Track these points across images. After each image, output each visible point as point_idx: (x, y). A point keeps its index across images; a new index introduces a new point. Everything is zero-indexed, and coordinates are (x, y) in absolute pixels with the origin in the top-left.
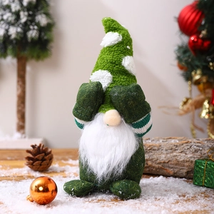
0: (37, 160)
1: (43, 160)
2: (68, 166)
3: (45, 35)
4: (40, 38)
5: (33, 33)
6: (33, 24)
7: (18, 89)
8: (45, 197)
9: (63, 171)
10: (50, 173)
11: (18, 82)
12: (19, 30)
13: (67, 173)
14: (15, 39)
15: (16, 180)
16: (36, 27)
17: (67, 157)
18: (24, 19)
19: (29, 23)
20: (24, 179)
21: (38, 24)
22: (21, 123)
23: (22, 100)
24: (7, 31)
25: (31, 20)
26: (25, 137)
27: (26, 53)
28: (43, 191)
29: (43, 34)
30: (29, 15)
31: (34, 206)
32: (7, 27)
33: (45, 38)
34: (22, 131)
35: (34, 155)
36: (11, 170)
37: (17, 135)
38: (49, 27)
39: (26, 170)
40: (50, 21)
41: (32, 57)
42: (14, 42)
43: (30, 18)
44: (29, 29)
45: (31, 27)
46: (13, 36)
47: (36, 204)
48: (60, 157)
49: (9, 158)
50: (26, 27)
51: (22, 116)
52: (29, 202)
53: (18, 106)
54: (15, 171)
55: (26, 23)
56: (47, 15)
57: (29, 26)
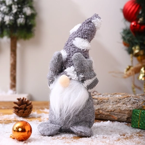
0: (21, 109)
1: (25, 109)
2: (44, 114)
3: (30, 21)
4: (26, 24)
5: (21, 20)
6: (21, 13)
7: (11, 60)
8: (23, 136)
9: (39, 117)
10: (31, 118)
11: (11, 54)
12: (11, 18)
13: (42, 118)
14: (9, 24)
15: (6, 123)
16: (23, 16)
17: (44, 107)
18: (15, 10)
19: (18, 13)
20: (11, 122)
21: (24, 14)
22: (13, 84)
23: (14, 67)
24: (3, 18)
25: (20, 11)
26: (16, 93)
27: (16, 34)
29: (28, 21)
30: (18, 8)
32: (3, 16)
33: (30, 23)
34: (14, 89)
35: (19, 105)
36: (3, 116)
37: (10, 92)
38: (33, 16)
39: (13, 116)
40: (33, 12)
42: (8, 26)
43: (19, 10)
44: (19, 18)
45: (20, 16)
46: (7, 22)
47: (16, 141)
48: (39, 107)
49: (3, 108)
50: (16, 16)
51: (14, 79)
52: (11, 139)
53: (11, 71)
54: (6, 117)
55: (16, 13)
56: (31, 7)
57: (18, 15)
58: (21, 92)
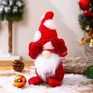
0: (17, 66)
1: (20, 66)
2: (31, 69)
3: (21, 10)
4: (18, 12)
5: (15, 10)
6: (15, 5)
7: (9, 34)
8: (21, 84)
9: (29, 71)
10: (23, 72)
11: (9, 31)
12: (9, 8)
13: (30, 72)
14: (7, 12)
15: (8, 76)
16: (16, 7)
17: (30, 64)
18: (11, 4)
19: (13, 5)
20: (12, 75)
21: (17, 6)
22: (10, 50)
23: (11, 39)
24: (4, 9)
26: (12, 56)
27: (12, 19)
28: (20, 82)
29: (19, 10)
30: (13, 2)
31: (16, 88)
32: (4, 7)
33: (21, 12)
34: (11, 53)
35: (16, 64)
36: (6, 71)
37: (9, 55)
38: (22, 7)
39: (12, 71)
40: (23, 4)
41: (15, 20)
42: (7, 14)
43: (14, 3)
44: (14, 8)
45: (14, 7)
46: (7, 11)
47: (17, 87)
48: (28, 65)
49: (5, 65)
50: (12, 7)
51: (11, 46)
52: (14, 86)
53: (9, 42)
54: (8, 71)
57: (13, 7)
58: (15, 55)
